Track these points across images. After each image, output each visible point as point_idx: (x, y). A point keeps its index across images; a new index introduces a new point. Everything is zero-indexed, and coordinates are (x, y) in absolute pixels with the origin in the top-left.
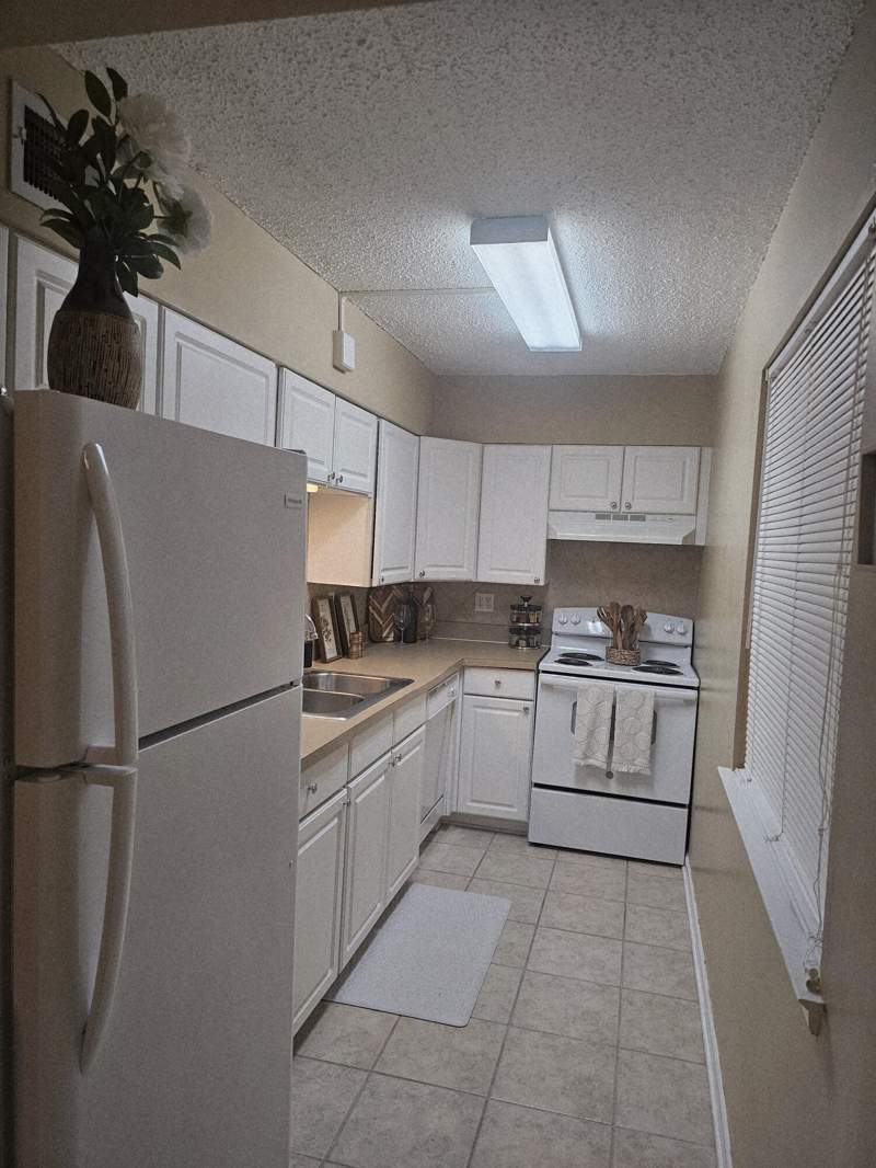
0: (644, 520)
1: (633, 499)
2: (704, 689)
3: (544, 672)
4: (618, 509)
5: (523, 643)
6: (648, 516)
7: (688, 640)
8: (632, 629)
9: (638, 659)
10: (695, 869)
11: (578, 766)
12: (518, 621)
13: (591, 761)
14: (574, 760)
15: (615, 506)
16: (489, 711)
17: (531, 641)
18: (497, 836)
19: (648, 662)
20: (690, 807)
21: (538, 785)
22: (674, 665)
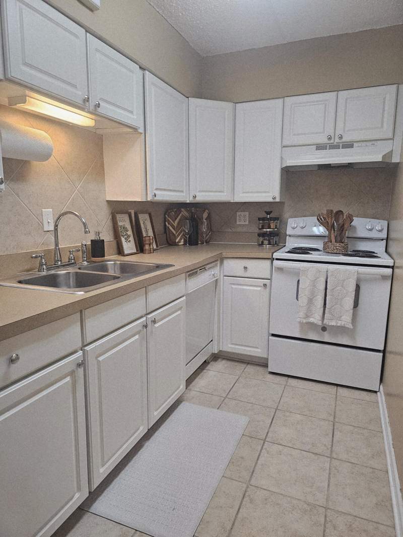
0: (352, 147)
1: (344, 131)
2: (398, 267)
3: (277, 259)
4: (332, 141)
5: (266, 242)
6: (355, 145)
7: (384, 235)
8: (342, 229)
9: (346, 248)
10: (388, 395)
11: (301, 323)
12: (263, 228)
13: (311, 320)
14: (298, 320)
15: (330, 139)
16: (240, 287)
17: (271, 241)
18: (249, 366)
19: (354, 251)
20: (384, 352)
21: (273, 335)
22: (374, 252)
